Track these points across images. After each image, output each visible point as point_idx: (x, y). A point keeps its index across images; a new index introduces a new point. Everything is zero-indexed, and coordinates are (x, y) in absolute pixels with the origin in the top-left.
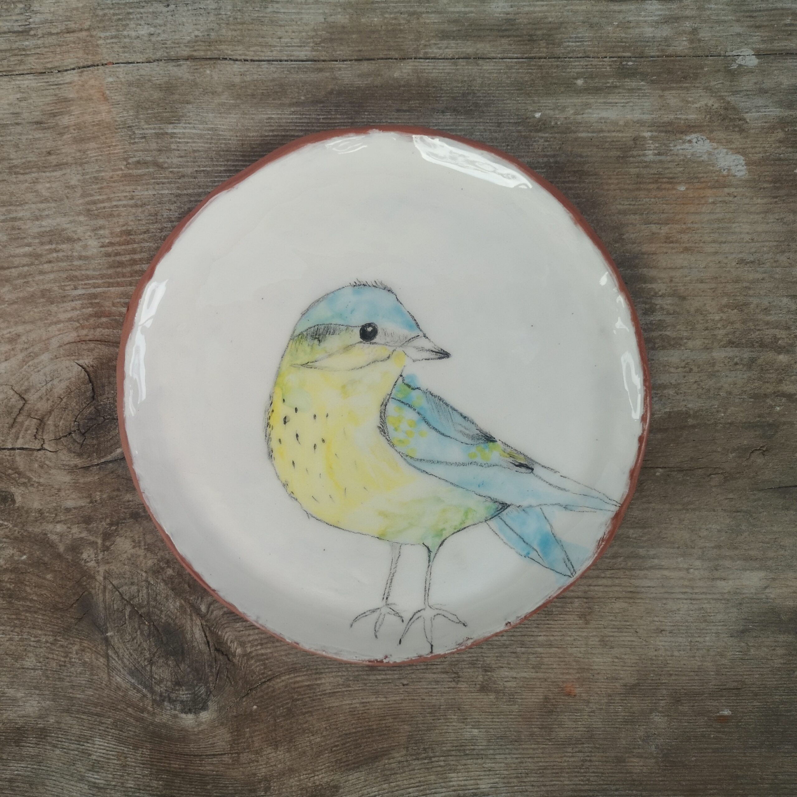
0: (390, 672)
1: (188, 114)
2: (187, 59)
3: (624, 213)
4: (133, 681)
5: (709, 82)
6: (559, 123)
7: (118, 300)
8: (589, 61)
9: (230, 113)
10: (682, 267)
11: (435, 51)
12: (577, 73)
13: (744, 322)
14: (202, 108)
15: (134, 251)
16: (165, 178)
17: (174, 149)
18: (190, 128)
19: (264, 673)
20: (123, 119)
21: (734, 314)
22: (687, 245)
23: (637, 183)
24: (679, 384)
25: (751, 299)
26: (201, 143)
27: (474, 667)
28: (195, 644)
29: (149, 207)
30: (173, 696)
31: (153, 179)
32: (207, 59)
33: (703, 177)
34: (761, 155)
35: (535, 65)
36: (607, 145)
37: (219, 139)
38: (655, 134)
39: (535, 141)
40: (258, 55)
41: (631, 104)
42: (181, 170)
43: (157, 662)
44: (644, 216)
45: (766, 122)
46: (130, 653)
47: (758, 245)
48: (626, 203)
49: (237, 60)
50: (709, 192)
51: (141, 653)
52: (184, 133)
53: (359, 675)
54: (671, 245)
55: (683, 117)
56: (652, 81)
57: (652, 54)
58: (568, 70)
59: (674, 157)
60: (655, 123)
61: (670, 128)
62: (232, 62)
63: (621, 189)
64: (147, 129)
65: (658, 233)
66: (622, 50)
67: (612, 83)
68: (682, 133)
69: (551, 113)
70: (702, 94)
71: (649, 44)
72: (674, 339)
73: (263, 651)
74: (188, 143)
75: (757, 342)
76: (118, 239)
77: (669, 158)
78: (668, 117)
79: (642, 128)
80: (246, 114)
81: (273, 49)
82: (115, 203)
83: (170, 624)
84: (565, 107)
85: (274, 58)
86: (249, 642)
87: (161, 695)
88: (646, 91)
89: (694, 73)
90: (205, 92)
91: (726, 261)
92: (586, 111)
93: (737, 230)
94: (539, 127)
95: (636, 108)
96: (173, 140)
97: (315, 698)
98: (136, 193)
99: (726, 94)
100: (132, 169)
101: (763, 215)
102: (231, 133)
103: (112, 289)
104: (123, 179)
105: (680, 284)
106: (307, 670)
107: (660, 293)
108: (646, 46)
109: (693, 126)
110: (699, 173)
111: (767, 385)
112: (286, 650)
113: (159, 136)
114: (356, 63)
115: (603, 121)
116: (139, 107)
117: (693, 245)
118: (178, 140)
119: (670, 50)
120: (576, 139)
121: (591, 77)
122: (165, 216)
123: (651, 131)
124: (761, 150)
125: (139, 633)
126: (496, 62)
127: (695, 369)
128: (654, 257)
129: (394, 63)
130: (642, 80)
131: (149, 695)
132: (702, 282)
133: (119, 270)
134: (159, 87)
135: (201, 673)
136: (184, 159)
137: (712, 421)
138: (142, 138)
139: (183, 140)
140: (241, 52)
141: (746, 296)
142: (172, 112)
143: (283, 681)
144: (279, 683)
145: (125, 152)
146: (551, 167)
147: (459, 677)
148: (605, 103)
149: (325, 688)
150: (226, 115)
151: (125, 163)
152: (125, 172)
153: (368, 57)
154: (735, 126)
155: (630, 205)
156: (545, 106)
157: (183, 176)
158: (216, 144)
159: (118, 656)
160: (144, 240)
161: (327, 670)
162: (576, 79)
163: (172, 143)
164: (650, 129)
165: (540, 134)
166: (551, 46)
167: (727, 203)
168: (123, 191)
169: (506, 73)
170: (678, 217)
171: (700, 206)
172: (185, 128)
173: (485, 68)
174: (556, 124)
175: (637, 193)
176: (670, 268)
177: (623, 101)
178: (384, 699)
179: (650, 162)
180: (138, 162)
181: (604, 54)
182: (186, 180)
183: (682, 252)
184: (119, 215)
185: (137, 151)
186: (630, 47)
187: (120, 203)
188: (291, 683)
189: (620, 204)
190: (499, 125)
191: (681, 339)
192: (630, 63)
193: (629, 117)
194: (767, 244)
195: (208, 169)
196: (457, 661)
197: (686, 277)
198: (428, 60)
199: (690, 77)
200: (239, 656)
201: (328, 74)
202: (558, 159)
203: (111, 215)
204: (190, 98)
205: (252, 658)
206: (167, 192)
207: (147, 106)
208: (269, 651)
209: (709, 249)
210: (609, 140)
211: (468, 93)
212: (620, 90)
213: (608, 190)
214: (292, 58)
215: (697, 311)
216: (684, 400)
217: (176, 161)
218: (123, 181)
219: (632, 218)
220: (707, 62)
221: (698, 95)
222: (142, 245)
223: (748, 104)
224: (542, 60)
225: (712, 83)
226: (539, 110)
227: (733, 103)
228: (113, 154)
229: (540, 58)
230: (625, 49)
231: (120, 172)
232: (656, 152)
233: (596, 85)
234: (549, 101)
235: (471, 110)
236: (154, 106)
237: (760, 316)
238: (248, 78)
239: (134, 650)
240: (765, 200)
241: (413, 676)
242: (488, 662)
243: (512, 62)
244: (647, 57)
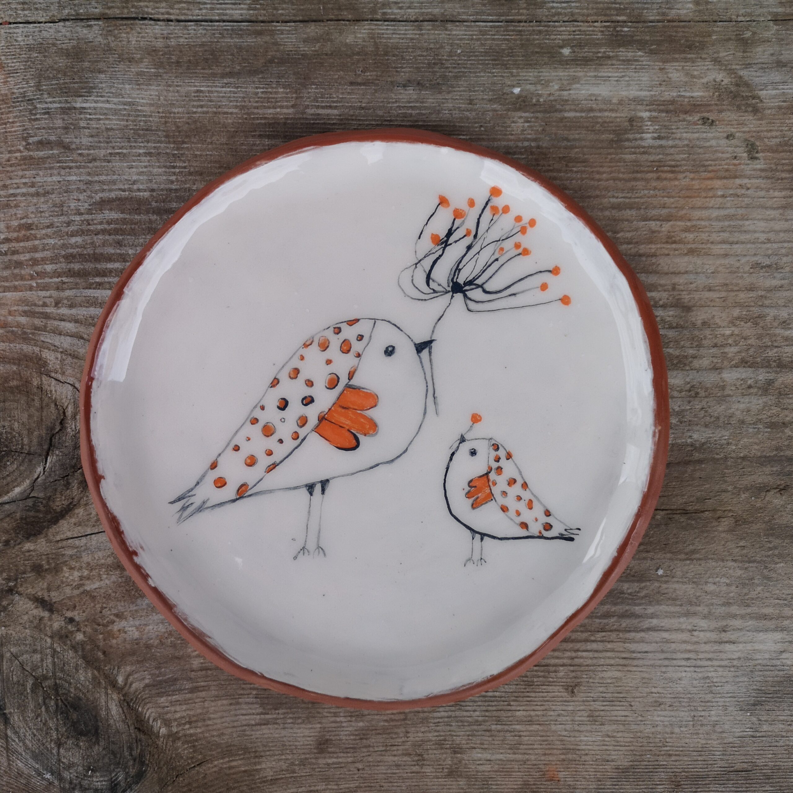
0: (342, 755)
1: (100, 85)
2: (98, 19)
3: (618, 207)
4: (37, 766)
5: (718, 52)
6: (541, 100)
7: (15, 308)
8: (578, 26)
9: (150, 85)
10: (686, 272)
11: (396, 11)
12: (563, 40)
13: (760, 337)
14: (117, 79)
15: (35, 249)
16: (72, 161)
17: (84, 128)
18: (103, 102)
19: (192, 758)
20: (21, 91)
21: (747, 329)
22: (693, 246)
23: (633, 172)
24: (683, 411)
25: (767, 310)
26: (116, 120)
27: (442, 748)
28: (111, 722)
29: (53, 196)
30: (85, 783)
31: (58, 162)
32: (122, 19)
33: (711, 165)
34: (778, 140)
35: (513, 31)
36: (598, 127)
37: (138, 116)
38: (655, 114)
39: (513, 122)
40: (185, 14)
41: (627, 79)
42: (92, 152)
43: (66, 743)
44: (642, 212)
45: (784, 101)
46: (33, 733)
47: (775, 246)
48: (621, 195)
49: (159, 20)
50: (718, 183)
51: (47, 733)
52: (95, 108)
53: (306, 759)
54: (674, 246)
55: (688, 94)
56: (651, 50)
57: (652, 18)
58: (552, 37)
59: (677, 142)
60: (655, 101)
61: (671, 107)
62: (152, 22)
63: (614, 179)
64: (50, 103)
65: (659, 232)
66: (615, 13)
67: (604, 52)
68: (686, 112)
69: (532, 88)
70: (710, 67)
71: (646, 6)
72: (677, 357)
73: (192, 731)
74: (100, 119)
75: (775, 361)
76: (15, 235)
77: (670, 143)
78: (669, 94)
79: (639, 107)
80: (170, 86)
81: (201, 6)
82: (11, 191)
83: (80, 699)
84: (549, 81)
85: (204, 18)
86: (175, 720)
87: (71, 783)
88: (644, 63)
89: (700, 42)
90: (121, 59)
91: (738, 264)
92: (574, 86)
93: (752, 228)
94: (518, 106)
95: (631, 82)
96: (82, 116)
97: (253, 786)
98: (38, 179)
99: (738, 67)
100: (32, 151)
101: (781, 211)
102: (152, 108)
103: (8, 294)
104: (22, 162)
105: (684, 293)
106: (244, 754)
107: (661, 303)
108: (644, 9)
109: (698, 105)
110: (707, 160)
111: (786, 412)
112: (219, 730)
113: (65, 111)
114: (301, 25)
115: (594, 98)
116: (40, 77)
117: (701, 246)
118: (88, 116)
119: (673, 14)
120: (562, 119)
121: (580, 45)
122: (72, 207)
123: (650, 111)
124: (778, 133)
125: (43, 709)
126: (467, 26)
127: (702, 393)
128: (654, 260)
129: (346, 25)
130: (639, 49)
131: (56, 783)
132: (710, 290)
133: (17, 271)
134: (67, 54)
135: (118, 756)
136: (96, 139)
137: (722, 455)
138: (45, 113)
139: (94, 116)
140: (163, 10)
141: (762, 306)
142: (81, 82)
143: (215, 766)
144: (210, 768)
145: (25, 130)
146: (532, 153)
147: (424, 760)
148: (595, 76)
149: (264, 775)
150: (145, 87)
151: (24, 143)
152: (24, 154)
153: (314, 18)
154: (748, 105)
155: (624, 197)
156: (524, 80)
157: (95, 160)
158: (134, 121)
159: (19, 737)
160: (48, 236)
161: (268, 753)
162: (562, 47)
163: (81, 119)
164: (648, 108)
165: (519, 114)
166: (532, 7)
167: (738, 196)
168: (22, 177)
169: (478, 40)
170: (682, 213)
171: (708, 199)
172: (96, 102)
173: (454, 33)
174: (538, 101)
175: (634, 183)
176: (672, 273)
177: (616, 75)
178: (336, 787)
179: (649, 147)
180: (40, 142)
181: (595, 18)
182: (98, 164)
183: (686, 254)
184: (16, 206)
185: (39, 129)
186: (625, 9)
187: (18, 191)
188: (226, 768)
189: (613, 197)
190: (471, 102)
191: (686, 357)
192: (626, 29)
193: (624, 93)
194: (786, 245)
195: (125, 151)
196: (422, 741)
197: (691, 283)
198: (386, 23)
199: (696, 47)
200: (164, 736)
201: (267, 38)
202: (541, 143)
203: (8, 206)
204: (101, 65)
205: (179, 739)
206: (74, 178)
207: (51, 75)
208: (199, 730)
209: (718, 249)
210: (600, 120)
211: (434, 64)
212: (614, 62)
213: (599, 180)
214: (225, 18)
215: (704, 323)
216: (688, 430)
217: (86, 141)
218: (21, 165)
219: (628, 213)
220: (715, 29)
221: (706, 68)
222: (45, 241)
223: (764, 80)
224: (522, 24)
225: (721, 55)
226: (518, 85)
227: (746, 78)
228: (10, 132)
229: (520, 22)
230: (619, 11)
231: (18, 154)
232: (656, 135)
233: (585, 55)
234: (530, 74)
235: (438, 84)
236: (60, 76)
237: (778, 331)
238: (173, 42)
239: (37, 730)
240: (784, 193)
241: (370, 759)
242: (458, 742)
243: (486, 26)
244: (644, 22)
